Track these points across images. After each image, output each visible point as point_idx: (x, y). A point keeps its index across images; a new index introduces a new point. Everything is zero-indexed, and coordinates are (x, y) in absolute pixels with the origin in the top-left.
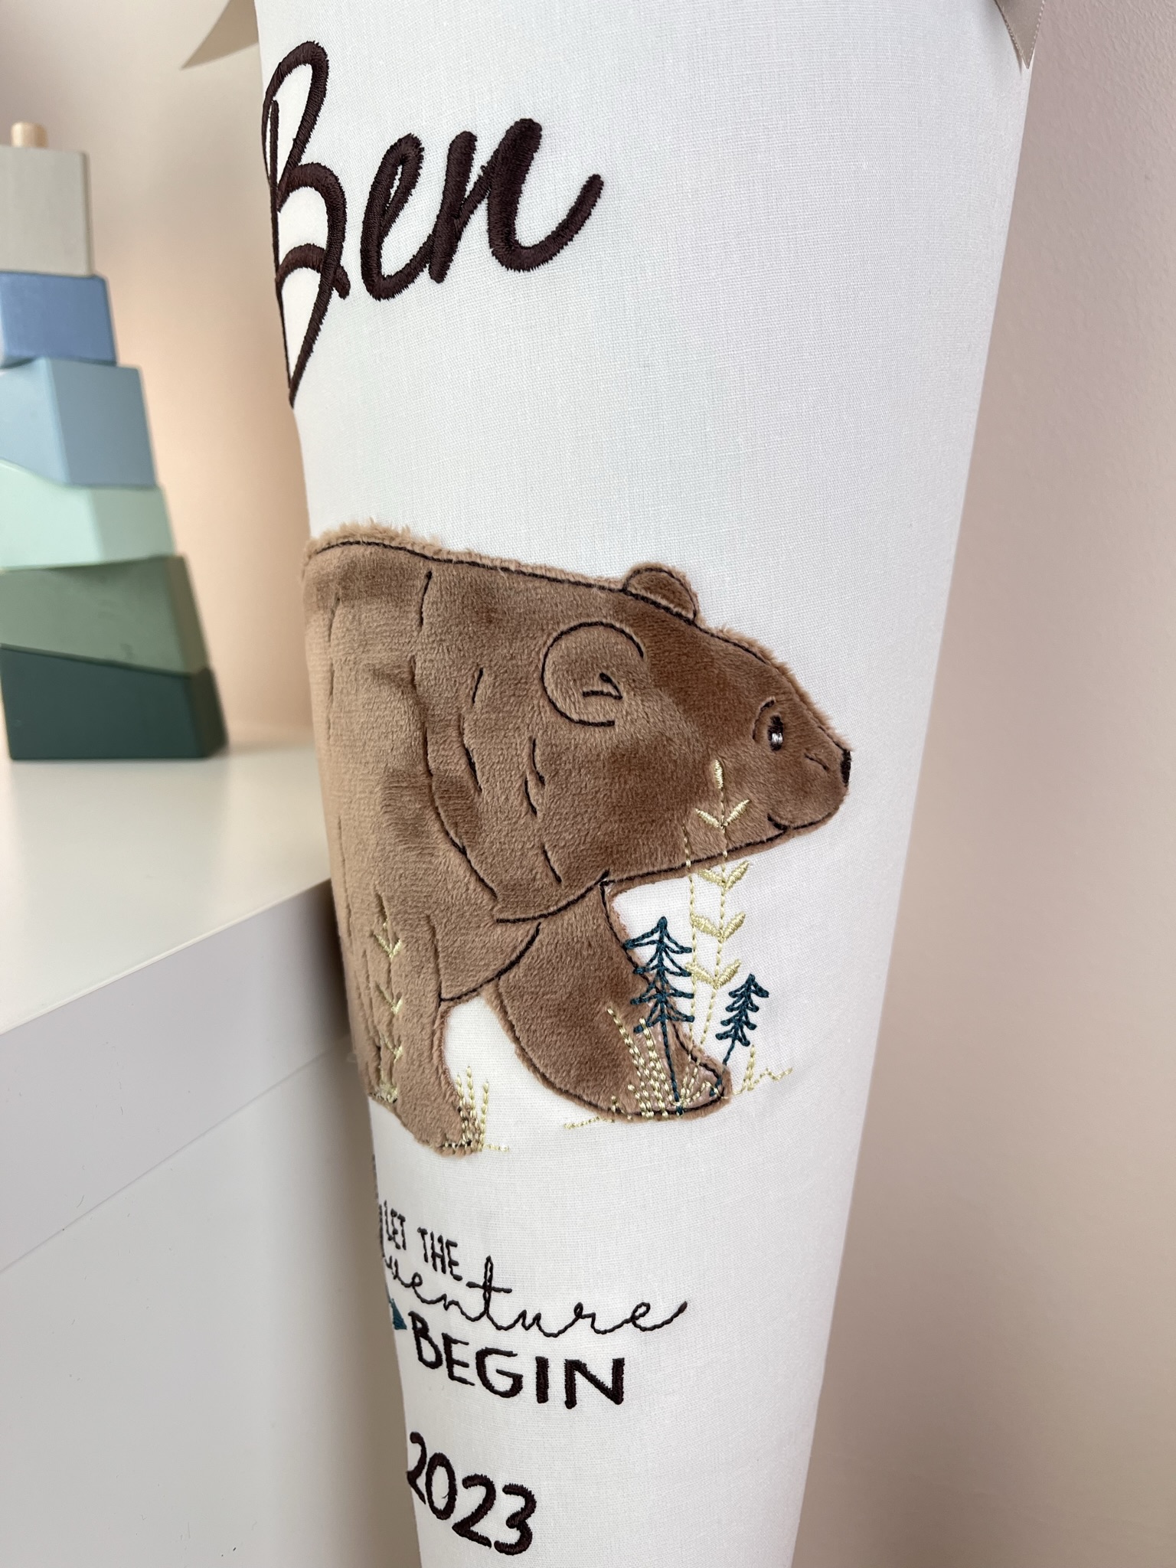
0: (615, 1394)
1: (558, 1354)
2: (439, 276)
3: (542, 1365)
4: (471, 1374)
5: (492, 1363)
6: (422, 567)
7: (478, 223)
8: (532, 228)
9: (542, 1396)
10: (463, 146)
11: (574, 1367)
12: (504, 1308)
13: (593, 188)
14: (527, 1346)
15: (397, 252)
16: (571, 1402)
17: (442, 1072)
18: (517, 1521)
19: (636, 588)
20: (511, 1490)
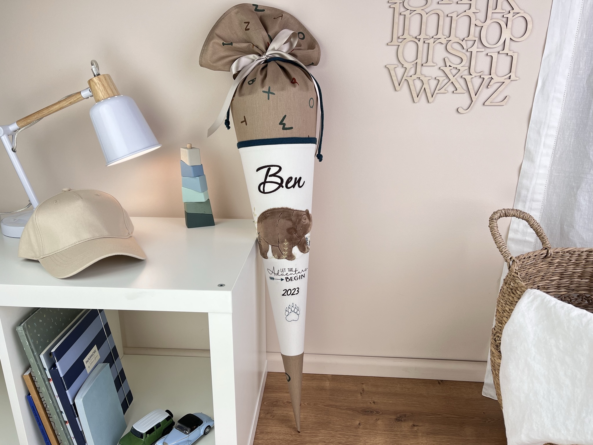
0: (304, 277)
1: (301, 275)
2: (294, 188)
3: (300, 276)
4: (294, 280)
5: (296, 278)
6: (293, 211)
7: (297, 184)
8: (301, 185)
9: (300, 279)
10: (296, 178)
11: (302, 275)
12: (297, 272)
13: (304, 182)
14: (299, 275)
15: (289, 185)
16: (302, 278)
17: (292, 254)
18: (298, 291)
19: (307, 211)
20: (297, 288)
